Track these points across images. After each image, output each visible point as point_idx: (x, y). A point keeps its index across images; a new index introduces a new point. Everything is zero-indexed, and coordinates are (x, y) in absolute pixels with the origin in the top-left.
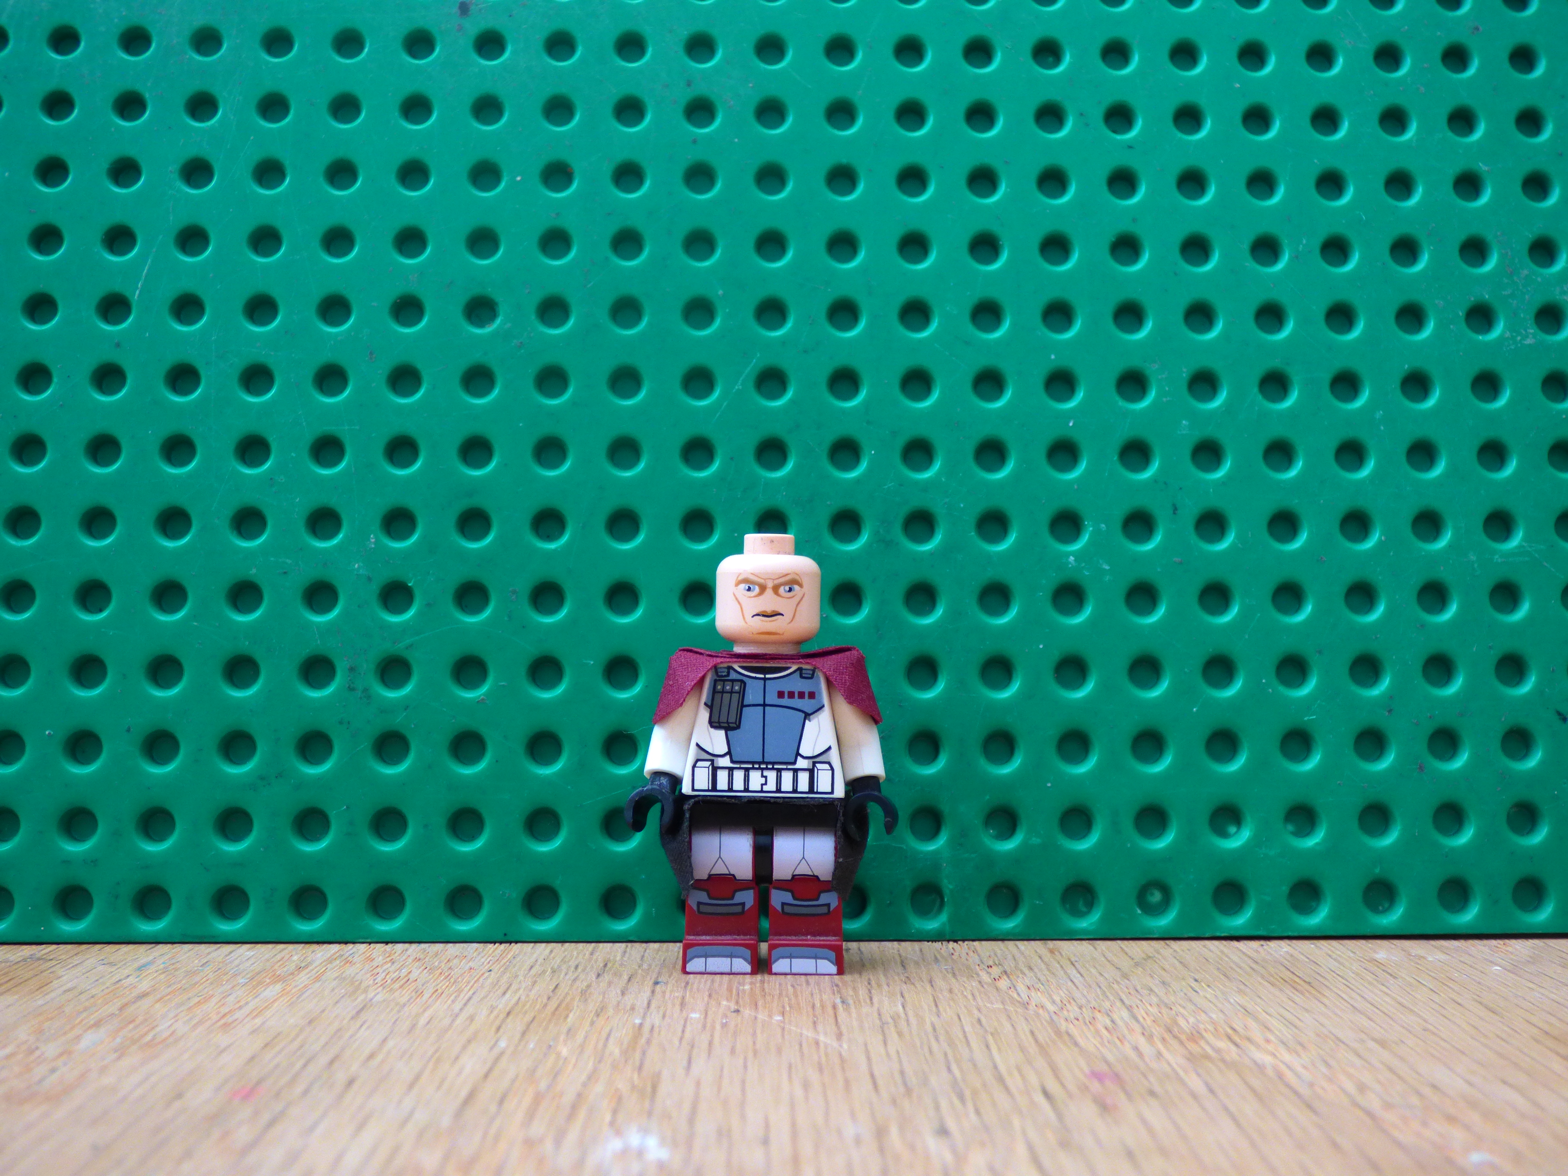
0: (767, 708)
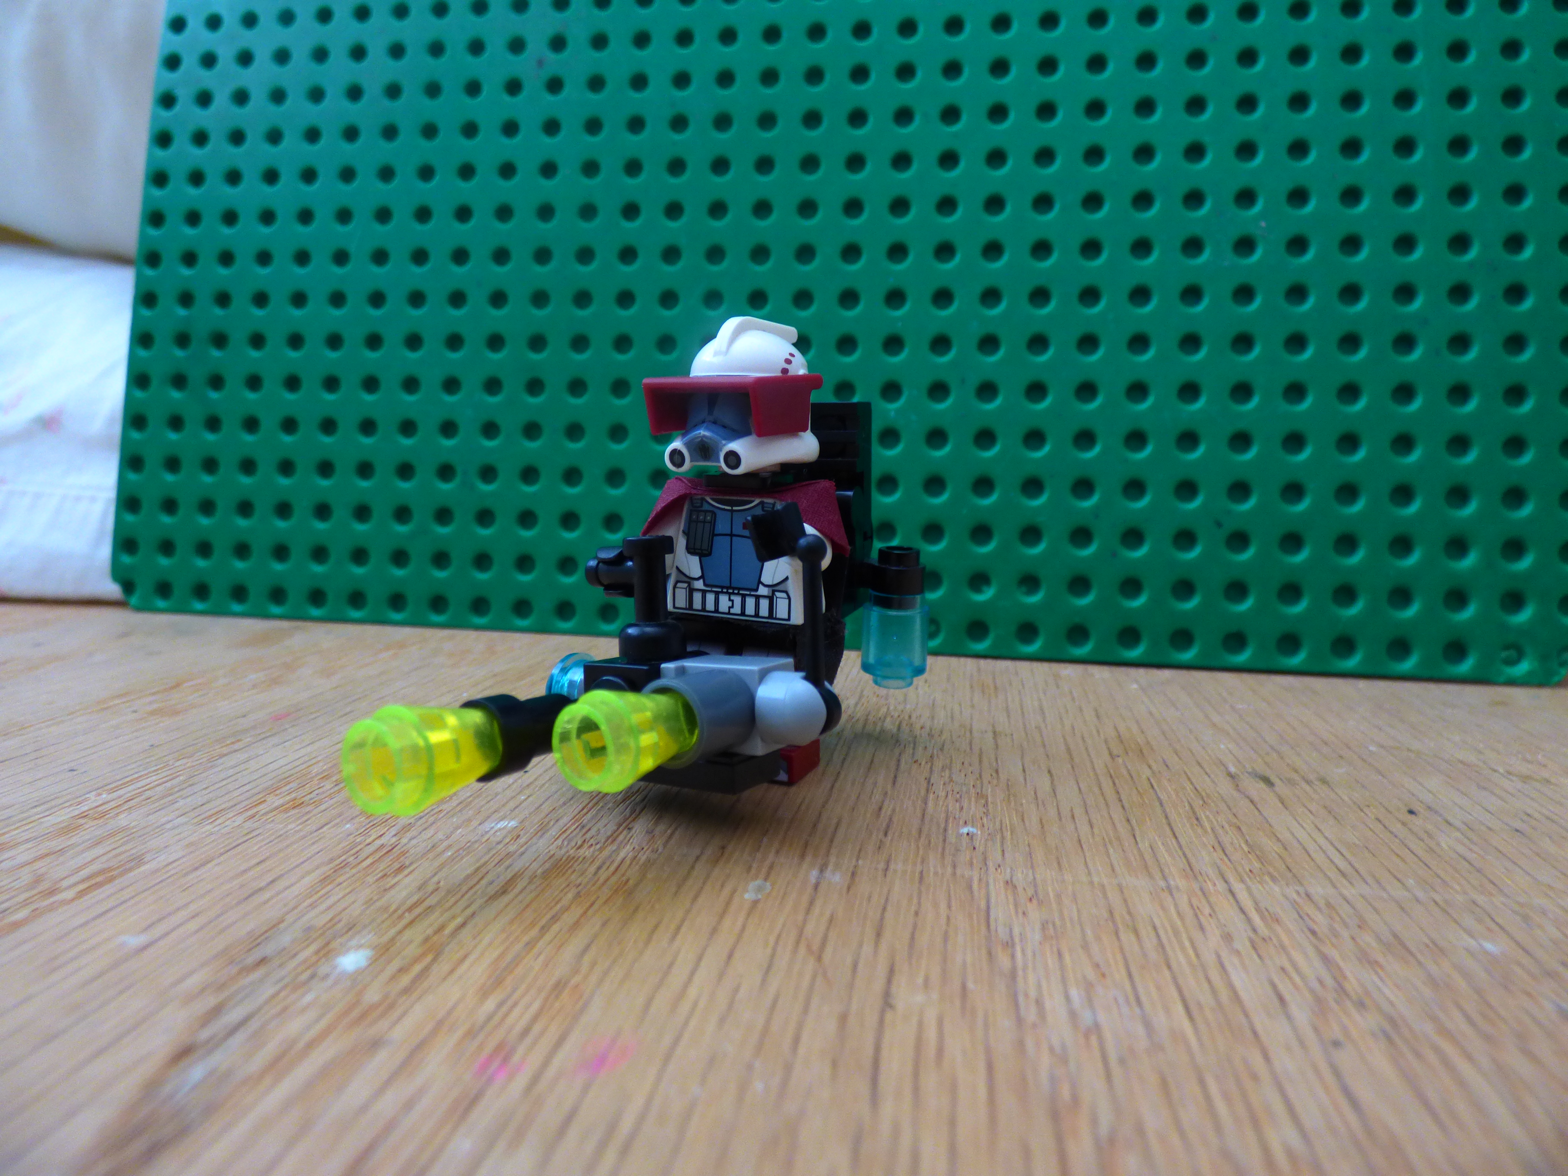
0: (734, 538)
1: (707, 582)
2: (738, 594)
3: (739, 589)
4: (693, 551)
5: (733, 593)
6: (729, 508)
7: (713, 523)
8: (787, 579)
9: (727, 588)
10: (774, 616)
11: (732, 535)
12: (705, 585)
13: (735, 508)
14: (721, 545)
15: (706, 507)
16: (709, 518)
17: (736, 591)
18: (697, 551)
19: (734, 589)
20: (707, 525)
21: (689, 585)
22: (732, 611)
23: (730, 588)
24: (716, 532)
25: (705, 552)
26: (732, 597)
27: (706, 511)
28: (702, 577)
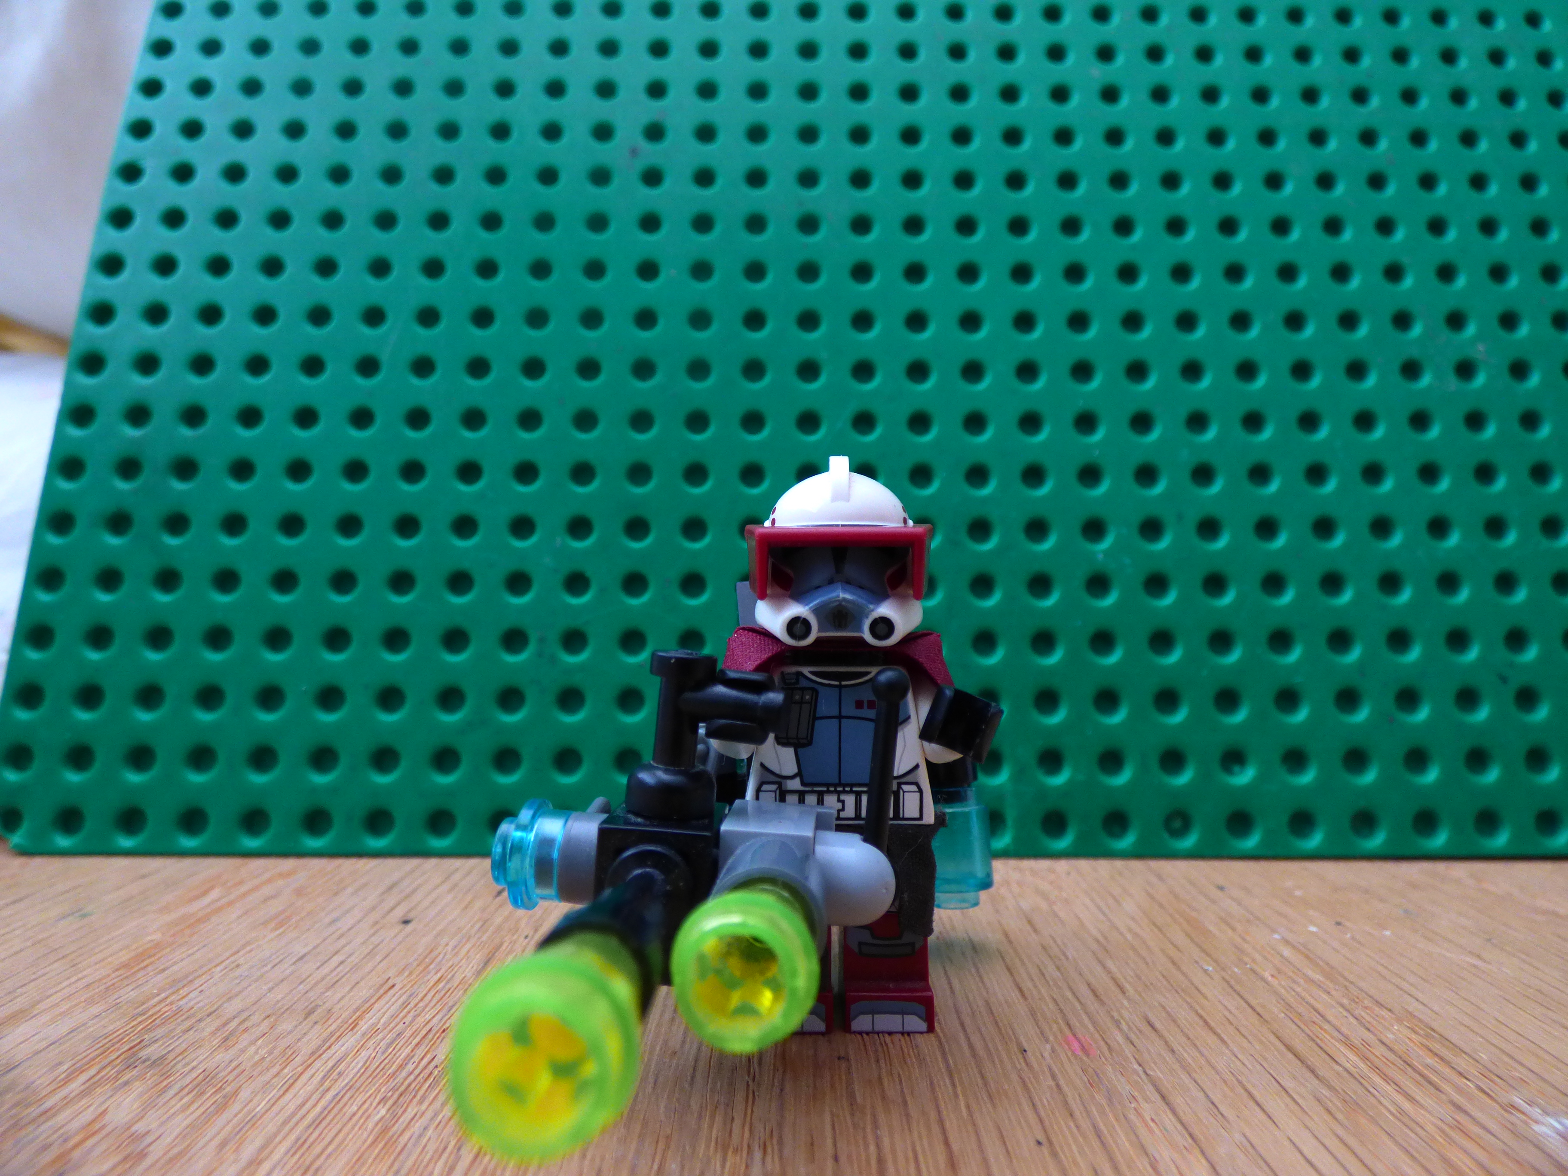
0: (844, 721)
1: (806, 781)
2: (851, 792)
3: (852, 785)
4: (785, 741)
5: (844, 792)
6: (837, 683)
7: (814, 703)
8: (917, 767)
9: (835, 785)
10: (901, 816)
11: (840, 717)
12: (803, 784)
13: (844, 683)
14: (825, 731)
15: (803, 683)
16: (807, 697)
17: (848, 789)
18: (792, 741)
19: (844, 785)
20: (806, 707)
21: (780, 785)
22: (842, 815)
23: (840, 784)
24: (817, 716)
25: (802, 741)
26: (842, 797)
27: (803, 689)
28: (799, 774)
